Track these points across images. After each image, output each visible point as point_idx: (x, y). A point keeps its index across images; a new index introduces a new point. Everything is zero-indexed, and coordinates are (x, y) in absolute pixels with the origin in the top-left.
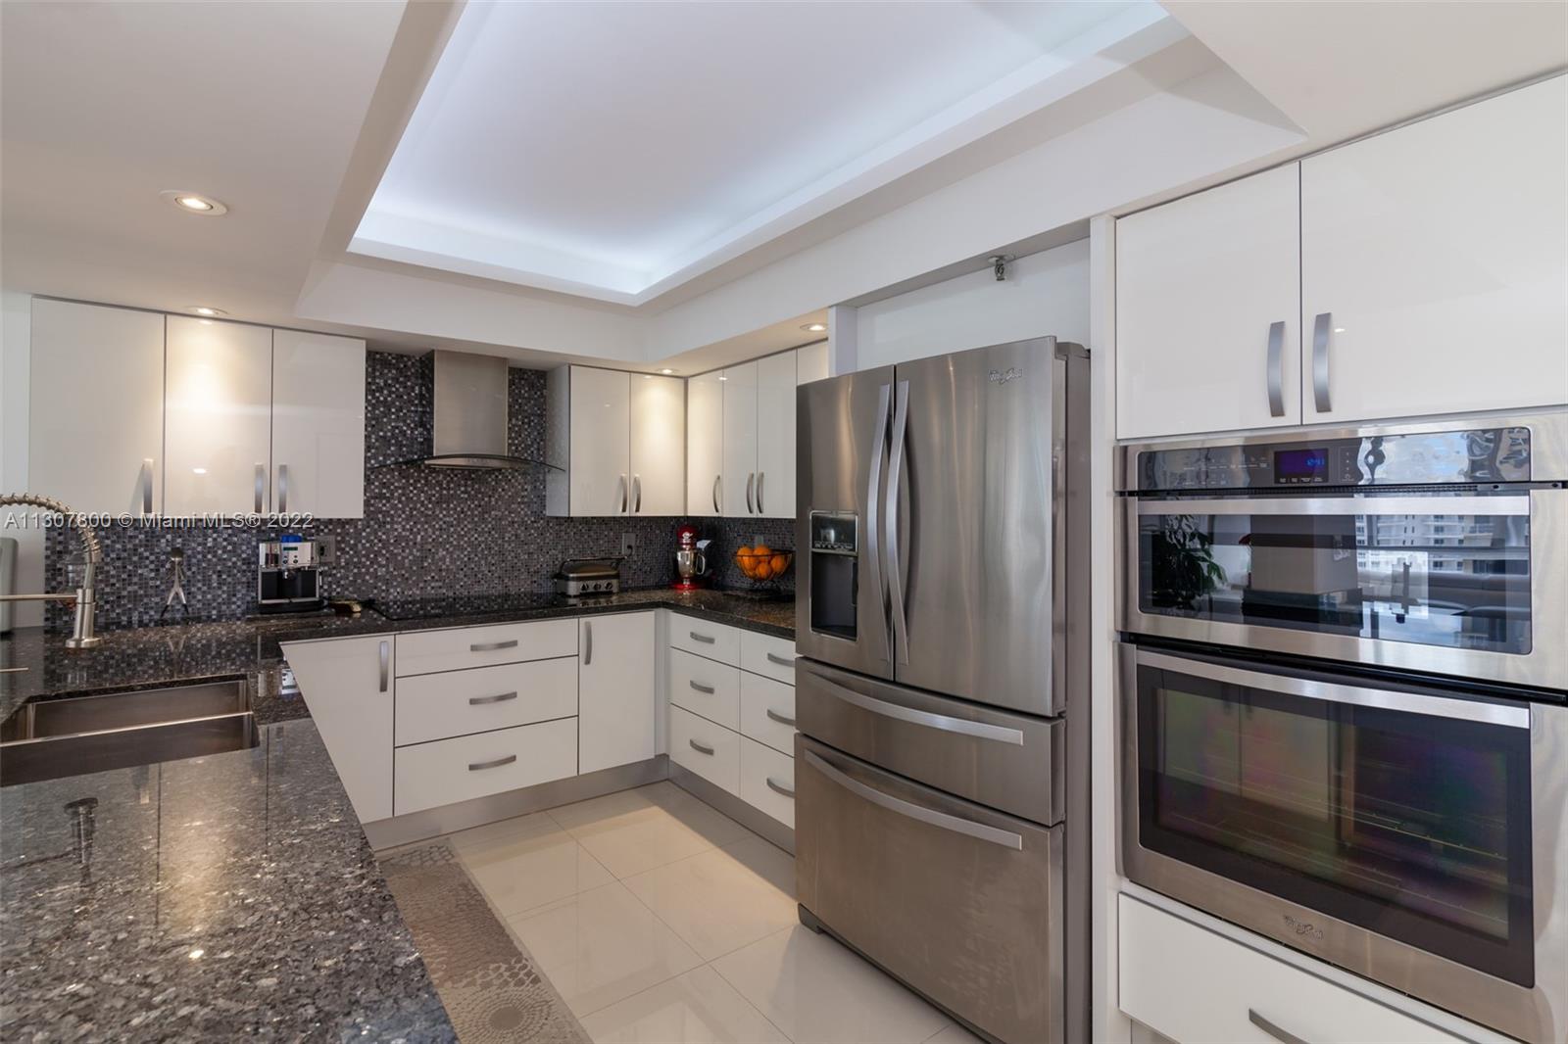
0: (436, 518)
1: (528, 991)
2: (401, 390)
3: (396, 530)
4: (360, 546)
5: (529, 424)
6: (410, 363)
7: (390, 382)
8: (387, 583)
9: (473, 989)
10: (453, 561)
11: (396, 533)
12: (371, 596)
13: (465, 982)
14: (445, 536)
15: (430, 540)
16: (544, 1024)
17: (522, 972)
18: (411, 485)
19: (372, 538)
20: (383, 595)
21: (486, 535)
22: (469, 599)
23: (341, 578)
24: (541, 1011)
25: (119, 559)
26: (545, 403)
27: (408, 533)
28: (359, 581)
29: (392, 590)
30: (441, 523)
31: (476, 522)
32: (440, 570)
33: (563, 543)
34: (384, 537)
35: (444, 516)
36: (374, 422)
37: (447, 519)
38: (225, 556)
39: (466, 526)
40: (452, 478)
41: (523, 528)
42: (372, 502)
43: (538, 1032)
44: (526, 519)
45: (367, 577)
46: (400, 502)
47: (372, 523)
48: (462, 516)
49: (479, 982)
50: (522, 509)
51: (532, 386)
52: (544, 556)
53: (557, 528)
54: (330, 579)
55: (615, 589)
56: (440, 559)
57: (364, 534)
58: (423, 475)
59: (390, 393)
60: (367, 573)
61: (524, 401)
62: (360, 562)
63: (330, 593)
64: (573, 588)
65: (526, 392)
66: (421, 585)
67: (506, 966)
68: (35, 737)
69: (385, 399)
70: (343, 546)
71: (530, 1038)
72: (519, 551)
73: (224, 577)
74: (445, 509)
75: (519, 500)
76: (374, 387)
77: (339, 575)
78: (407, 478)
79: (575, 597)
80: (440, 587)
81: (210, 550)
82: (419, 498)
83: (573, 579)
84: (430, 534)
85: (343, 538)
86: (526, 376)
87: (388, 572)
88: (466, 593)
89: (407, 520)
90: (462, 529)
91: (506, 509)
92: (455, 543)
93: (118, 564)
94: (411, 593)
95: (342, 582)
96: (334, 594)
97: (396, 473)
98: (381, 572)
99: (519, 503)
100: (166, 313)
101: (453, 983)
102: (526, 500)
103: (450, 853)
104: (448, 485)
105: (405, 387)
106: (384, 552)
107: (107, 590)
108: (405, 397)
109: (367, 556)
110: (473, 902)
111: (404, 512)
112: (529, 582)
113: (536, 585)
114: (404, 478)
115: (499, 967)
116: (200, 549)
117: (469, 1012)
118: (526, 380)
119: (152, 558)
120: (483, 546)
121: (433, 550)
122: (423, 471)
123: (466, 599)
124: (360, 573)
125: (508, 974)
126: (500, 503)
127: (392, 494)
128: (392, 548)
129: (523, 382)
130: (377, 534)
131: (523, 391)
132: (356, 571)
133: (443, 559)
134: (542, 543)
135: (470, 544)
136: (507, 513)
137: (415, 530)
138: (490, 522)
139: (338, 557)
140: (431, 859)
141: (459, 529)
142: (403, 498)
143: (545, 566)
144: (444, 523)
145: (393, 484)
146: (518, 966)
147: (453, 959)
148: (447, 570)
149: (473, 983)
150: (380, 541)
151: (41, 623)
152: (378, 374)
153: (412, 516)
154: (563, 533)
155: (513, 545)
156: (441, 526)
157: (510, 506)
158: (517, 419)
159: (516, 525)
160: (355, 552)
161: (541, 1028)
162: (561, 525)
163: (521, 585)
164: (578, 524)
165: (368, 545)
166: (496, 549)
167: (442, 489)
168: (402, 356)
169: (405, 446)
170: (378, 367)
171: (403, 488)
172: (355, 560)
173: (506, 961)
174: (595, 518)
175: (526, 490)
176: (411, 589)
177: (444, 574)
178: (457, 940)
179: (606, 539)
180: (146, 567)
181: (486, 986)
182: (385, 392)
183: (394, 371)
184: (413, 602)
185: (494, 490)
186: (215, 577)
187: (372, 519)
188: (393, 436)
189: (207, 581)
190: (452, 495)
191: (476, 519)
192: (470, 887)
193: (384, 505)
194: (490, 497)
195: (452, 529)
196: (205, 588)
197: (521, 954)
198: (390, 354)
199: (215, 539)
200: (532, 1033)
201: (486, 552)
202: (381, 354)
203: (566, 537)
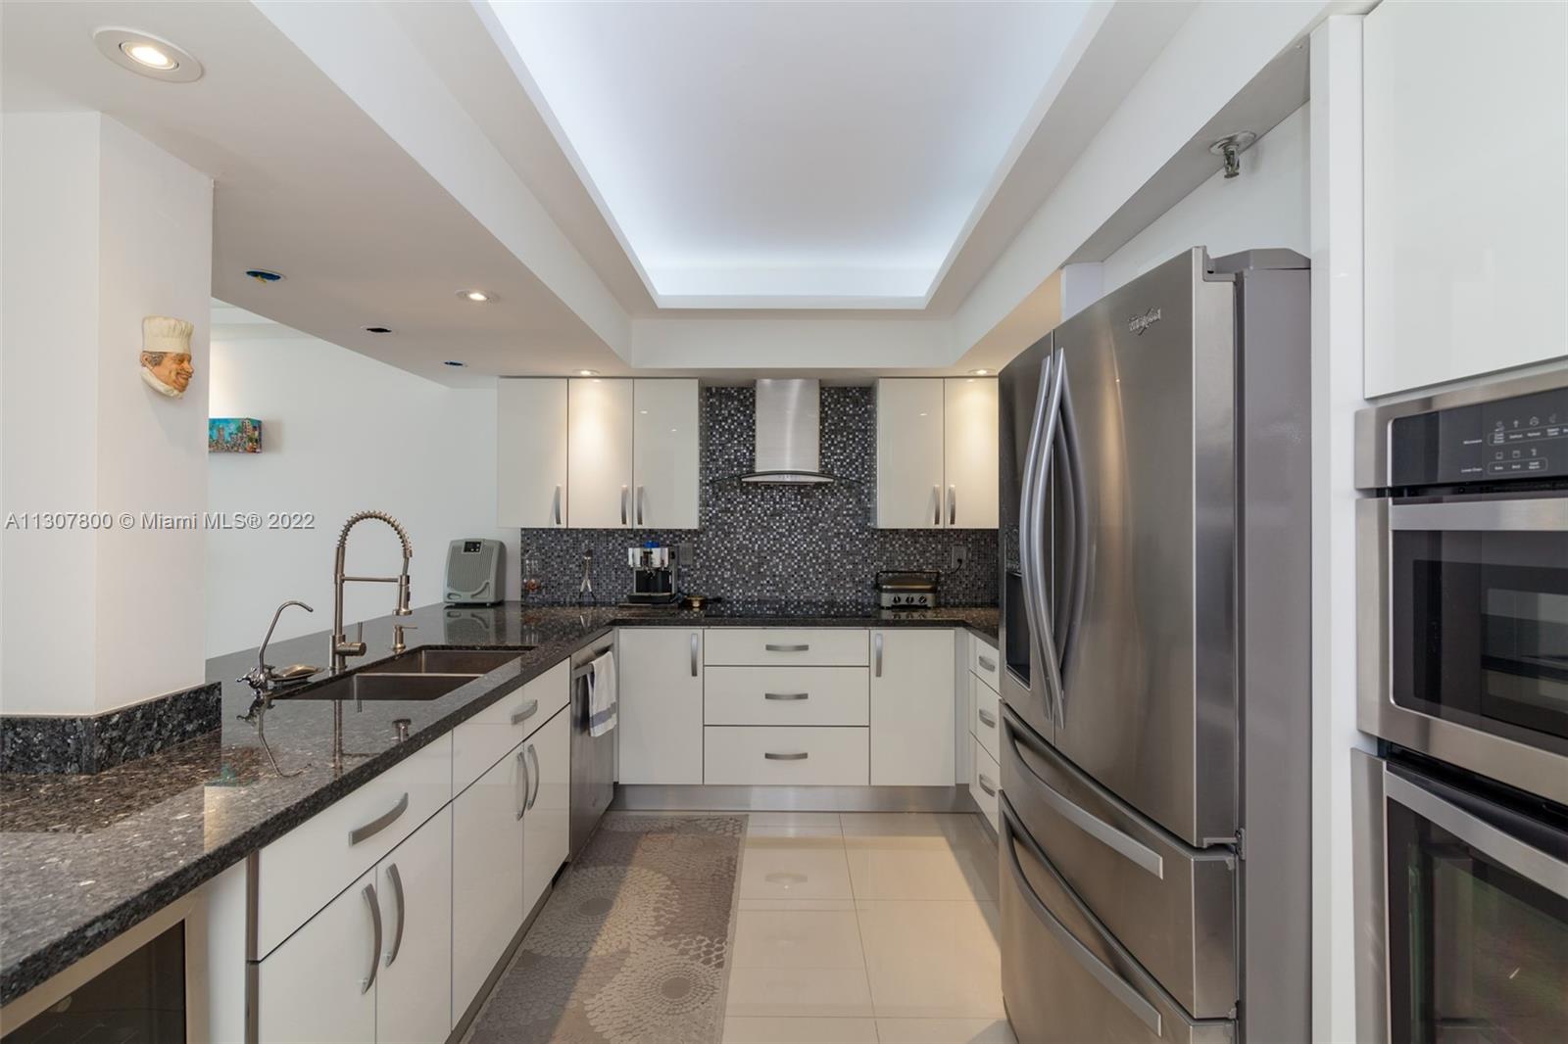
0: (770, 529)
1: (708, 971)
2: (742, 418)
3: (738, 539)
4: (710, 552)
5: (853, 439)
6: (748, 394)
7: (733, 412)
8: (732, 584)
9: (674, 951)
10: (785, 568)
11: (738, 542)
12: (719, 595)
13: (672, 942)
14: (778, 545)
15: (765, 549)
16: (697, 1007)
17: (716, 953)
18: (750, 500)
19: (720, 545)
20: (729, 594)
21: (814, 545)
22: (799, 603)
23: (698, 578)
24: (704, 994)
25: (559, 556)
26: (870, 417)
27: (747, 542)
28: (710, 582)
29: (735, 591)
30: (775, 533)
31: (805, 533)
32: (775, 576)
33: (888, 555)
34: (729, 545)
35: (777, 527)
36: (720, 448)
37: (780, 530)
38: (620, 557)
39: (796, 537)
40: (784, 494)
41: (848, 540)
42: (720, 515)
43: (688, 1012)
44: (851, 530)
45: (716, 579)
46: (741, 515)
47: (720, 533)
48: (793, 527)
49: (681, 946)
50: (848, 521)
51: (856, 403)
52: (869, 567)
53: (882, 539)
54: (689, 579)
55: (929, 603)
56: (774, 566)
57: (714, 542)
58: (759, 491)
59: (733, 421)
60: (716, 575)
61: (849, 418)
62: (710, 565)
63: (689, 590)
64: (887, 599)
65: (850, 409)
66: (759, 588)
67: (709, 942)
68: (426, 672)
69: (729, 427)
70: (698, 551)
71: (678, 1014)
72: (845, 561)
73: (619, 573)
74: (778, 521)
75: (845, 512)
76: (720, 418)
77: (695, 576)
78: (747, 494)
79: (888, 608)
80: (774, 591)
81: (610, 553)
82: (756, 512)
83: (887, 591)
84: (765, 542)
85: (698, 545)
86: (850, 394)
87: (732, 575)
88: (796, 598)
89: (747, 530)
90: (793, 540)
91: (832, 521)
92: (787, 552)
93: (559, 560)
94: (750, 594)
95: (698, 582)
96: (692, 591)
97: (738, 491)
98: (727, 575)
99: (844, 515)
100: (568, 378)
101: (664, 940)
102: (851, 512)
103: (740, 829)
104: (781, 500)
105: (745, 416)
106: (729, 558)
107: (553, 578)
108: (745, 424)
109: (716, 561)
110: (726, 876)
111: (744, 524)
112: (854, 591)
113: (860, 594)
114: (744, 494)
115: (704, 940)
116: (604, 551)
117: (656, 969)
118: (851, 397)
119: (577, 557)
120: (811, 555)
121: (768, 558)
122: (760, 488)
123: (796, 603)
124: (710, 575)
125: (705, 949)
126: (826, 515)
127: (735, 508)
128: (735, 555)
129: (848, 400)
130: (723, 542)
131: (848, 409)
132: (708, 573)
133: (776, 566)
134: (866, 555)
135: (799, 552)
136: (832, 525)
137: (753, 539)
138: (818, 534)
139: (695, 561)
140: (724, 829)
141: (790, 539)
142: (744, 512)
143: (869, 576)
144: (778, 533)
145: (735, 500)
146: (717, 945)
147: (679, 920)
148: (780, 575)
149: (674, 946)
150: (726, 548)
151: (519, 599)
152: (723, 406)
153: (751, 527)
154: (888, 546)
155: (839, 555)
156: (774, 536)
157: (835, 518)
158: (842, 436)
159: (842, 537)
160: (707, 557)
161: (694, 1009)
162: (886, 536)
163: (847, 594)
164: (903, 536)
165: (717, 552)
166: (823, 558)
167: (775, 503)
168: (743, 389)
169: (745, 466)
170: (724, 400)
171: (744, 503)
172: (707, 564)
173: (711, 939)
174: (921, 530)
175: (851, 503)
176: (750, 591)
177: (777, 579)
178: (693, 904)
179: (933, 552)
180: (574, 563)
181: (683, 952)
182: (730, 421)
183: (736, 403)
184: (751, 603)
185: (821, 503)
186: (613, 573)
187: (720, 530)
188: (736, 459)
189: (608, 576)
190: (784, 509)
191: (805, 530)
192: (733, 863)
193: (729, 518)
194: (817, 510)
195: (784, 539)
196: (608, 581)
197: (726, 936)
198: (732, 388)
199: (614, 544)
200: (684, 1010)
201: (814, 561)
202: (726, 389)
203: (891, 549)
